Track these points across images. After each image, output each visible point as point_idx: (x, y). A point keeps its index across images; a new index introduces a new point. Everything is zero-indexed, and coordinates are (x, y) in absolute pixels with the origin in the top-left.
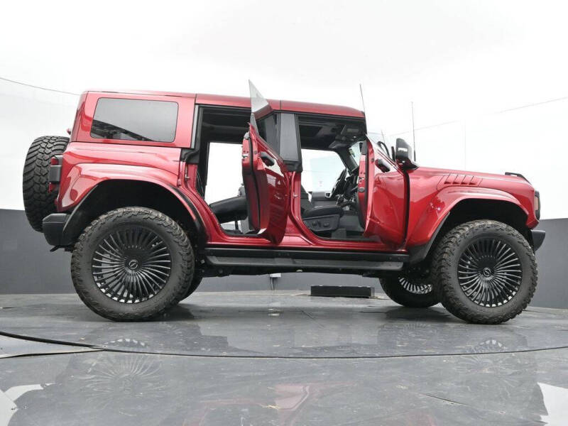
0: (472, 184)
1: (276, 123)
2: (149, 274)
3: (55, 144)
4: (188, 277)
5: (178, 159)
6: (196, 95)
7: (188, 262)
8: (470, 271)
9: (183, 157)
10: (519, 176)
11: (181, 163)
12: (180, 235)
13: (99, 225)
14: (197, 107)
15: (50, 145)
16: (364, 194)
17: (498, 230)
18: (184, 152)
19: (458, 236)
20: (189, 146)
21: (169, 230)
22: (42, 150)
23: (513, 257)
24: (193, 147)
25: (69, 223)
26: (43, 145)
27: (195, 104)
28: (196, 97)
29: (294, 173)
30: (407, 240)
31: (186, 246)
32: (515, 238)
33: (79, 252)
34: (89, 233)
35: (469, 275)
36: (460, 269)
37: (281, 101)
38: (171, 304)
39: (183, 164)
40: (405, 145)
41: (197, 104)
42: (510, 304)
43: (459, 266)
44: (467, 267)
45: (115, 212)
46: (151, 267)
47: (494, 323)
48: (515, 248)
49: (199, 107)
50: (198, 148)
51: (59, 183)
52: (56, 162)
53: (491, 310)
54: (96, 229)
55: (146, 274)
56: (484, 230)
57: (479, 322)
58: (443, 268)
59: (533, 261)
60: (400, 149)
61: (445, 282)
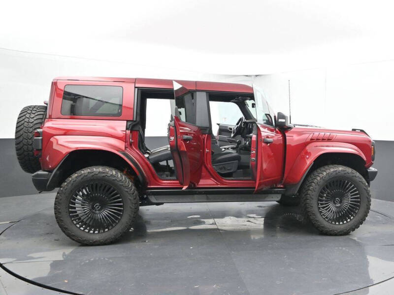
0: (329, 140)
1: (193, 99)
2: (108, 213)
3: (36, 114)
4: (135, 214)
5: (125, 129)
6: (136, 79)
7: (135, 204)
8: (326, 201)
9: (128, 127)
10: (362, 131)
11: (127, 131)
12: (129, 186)
13: (72, 182)
14: (136, 89)
15: (33, 116)
16: (255, 163)
17: (345, 173)
18: (129, 123)
19: (319, 178)
20: (132, 119)
21: (121, 184)
22: (27, 120)
23: (355, 191)
24: (135, 120)
25: (51, 180)
26: (28, 116)
27: (135, 87)
28: (135, 81)
29: (207, 135)
30: (284, 179)
31: (133, 194)
32: (357, 178)
33: (60, 201)
34: (65, 188)
35: (326, 204)
36: (319, 200)
37: (196, 82)
38: (124, 233)
39: (128, 132)
40: (283, 117)
41: (136, 87)
42: (352, 222)
43: (318, 199)
44: (324, 198)
45: (83, 172)
46: (110, 208)
47: (341, 235)
48: (357, 185)
49: (138, 89)
50: (138, 119)
51: (41, 150)
52: (38, 134)
53: (339, 226)
54: (70, 185)
55: (106, 213)
56: (337, 174)
57: (331, 235)
58: (308, 201)
59: (368, 193)
60: (280, 120)
61: (309, 210)
